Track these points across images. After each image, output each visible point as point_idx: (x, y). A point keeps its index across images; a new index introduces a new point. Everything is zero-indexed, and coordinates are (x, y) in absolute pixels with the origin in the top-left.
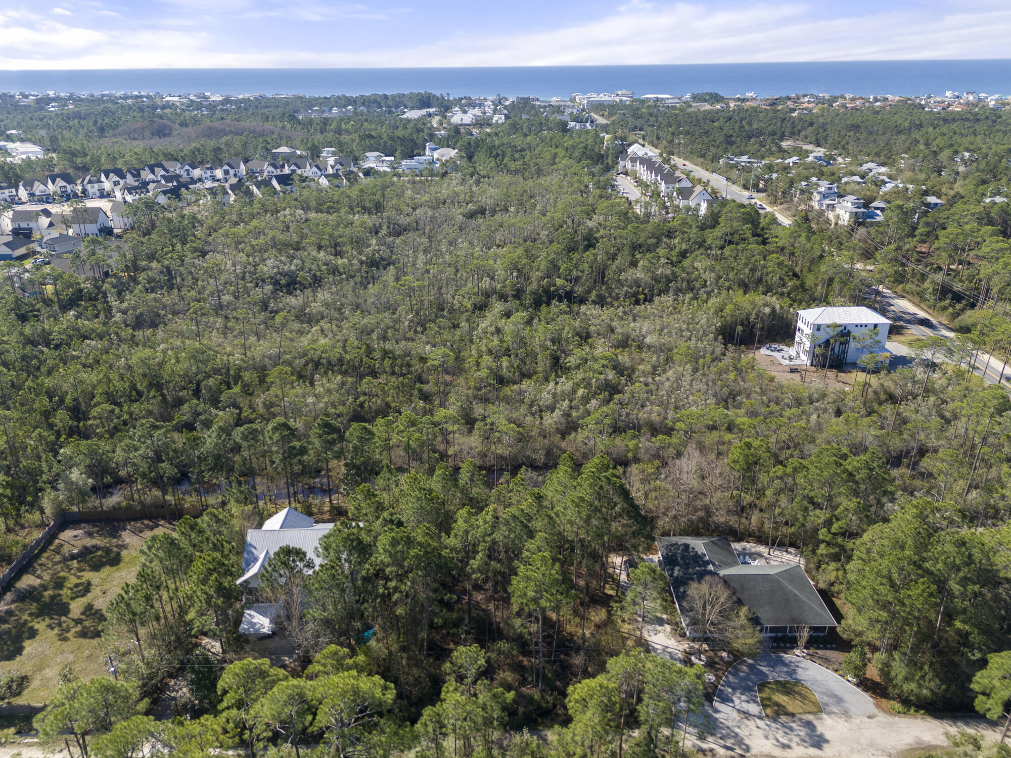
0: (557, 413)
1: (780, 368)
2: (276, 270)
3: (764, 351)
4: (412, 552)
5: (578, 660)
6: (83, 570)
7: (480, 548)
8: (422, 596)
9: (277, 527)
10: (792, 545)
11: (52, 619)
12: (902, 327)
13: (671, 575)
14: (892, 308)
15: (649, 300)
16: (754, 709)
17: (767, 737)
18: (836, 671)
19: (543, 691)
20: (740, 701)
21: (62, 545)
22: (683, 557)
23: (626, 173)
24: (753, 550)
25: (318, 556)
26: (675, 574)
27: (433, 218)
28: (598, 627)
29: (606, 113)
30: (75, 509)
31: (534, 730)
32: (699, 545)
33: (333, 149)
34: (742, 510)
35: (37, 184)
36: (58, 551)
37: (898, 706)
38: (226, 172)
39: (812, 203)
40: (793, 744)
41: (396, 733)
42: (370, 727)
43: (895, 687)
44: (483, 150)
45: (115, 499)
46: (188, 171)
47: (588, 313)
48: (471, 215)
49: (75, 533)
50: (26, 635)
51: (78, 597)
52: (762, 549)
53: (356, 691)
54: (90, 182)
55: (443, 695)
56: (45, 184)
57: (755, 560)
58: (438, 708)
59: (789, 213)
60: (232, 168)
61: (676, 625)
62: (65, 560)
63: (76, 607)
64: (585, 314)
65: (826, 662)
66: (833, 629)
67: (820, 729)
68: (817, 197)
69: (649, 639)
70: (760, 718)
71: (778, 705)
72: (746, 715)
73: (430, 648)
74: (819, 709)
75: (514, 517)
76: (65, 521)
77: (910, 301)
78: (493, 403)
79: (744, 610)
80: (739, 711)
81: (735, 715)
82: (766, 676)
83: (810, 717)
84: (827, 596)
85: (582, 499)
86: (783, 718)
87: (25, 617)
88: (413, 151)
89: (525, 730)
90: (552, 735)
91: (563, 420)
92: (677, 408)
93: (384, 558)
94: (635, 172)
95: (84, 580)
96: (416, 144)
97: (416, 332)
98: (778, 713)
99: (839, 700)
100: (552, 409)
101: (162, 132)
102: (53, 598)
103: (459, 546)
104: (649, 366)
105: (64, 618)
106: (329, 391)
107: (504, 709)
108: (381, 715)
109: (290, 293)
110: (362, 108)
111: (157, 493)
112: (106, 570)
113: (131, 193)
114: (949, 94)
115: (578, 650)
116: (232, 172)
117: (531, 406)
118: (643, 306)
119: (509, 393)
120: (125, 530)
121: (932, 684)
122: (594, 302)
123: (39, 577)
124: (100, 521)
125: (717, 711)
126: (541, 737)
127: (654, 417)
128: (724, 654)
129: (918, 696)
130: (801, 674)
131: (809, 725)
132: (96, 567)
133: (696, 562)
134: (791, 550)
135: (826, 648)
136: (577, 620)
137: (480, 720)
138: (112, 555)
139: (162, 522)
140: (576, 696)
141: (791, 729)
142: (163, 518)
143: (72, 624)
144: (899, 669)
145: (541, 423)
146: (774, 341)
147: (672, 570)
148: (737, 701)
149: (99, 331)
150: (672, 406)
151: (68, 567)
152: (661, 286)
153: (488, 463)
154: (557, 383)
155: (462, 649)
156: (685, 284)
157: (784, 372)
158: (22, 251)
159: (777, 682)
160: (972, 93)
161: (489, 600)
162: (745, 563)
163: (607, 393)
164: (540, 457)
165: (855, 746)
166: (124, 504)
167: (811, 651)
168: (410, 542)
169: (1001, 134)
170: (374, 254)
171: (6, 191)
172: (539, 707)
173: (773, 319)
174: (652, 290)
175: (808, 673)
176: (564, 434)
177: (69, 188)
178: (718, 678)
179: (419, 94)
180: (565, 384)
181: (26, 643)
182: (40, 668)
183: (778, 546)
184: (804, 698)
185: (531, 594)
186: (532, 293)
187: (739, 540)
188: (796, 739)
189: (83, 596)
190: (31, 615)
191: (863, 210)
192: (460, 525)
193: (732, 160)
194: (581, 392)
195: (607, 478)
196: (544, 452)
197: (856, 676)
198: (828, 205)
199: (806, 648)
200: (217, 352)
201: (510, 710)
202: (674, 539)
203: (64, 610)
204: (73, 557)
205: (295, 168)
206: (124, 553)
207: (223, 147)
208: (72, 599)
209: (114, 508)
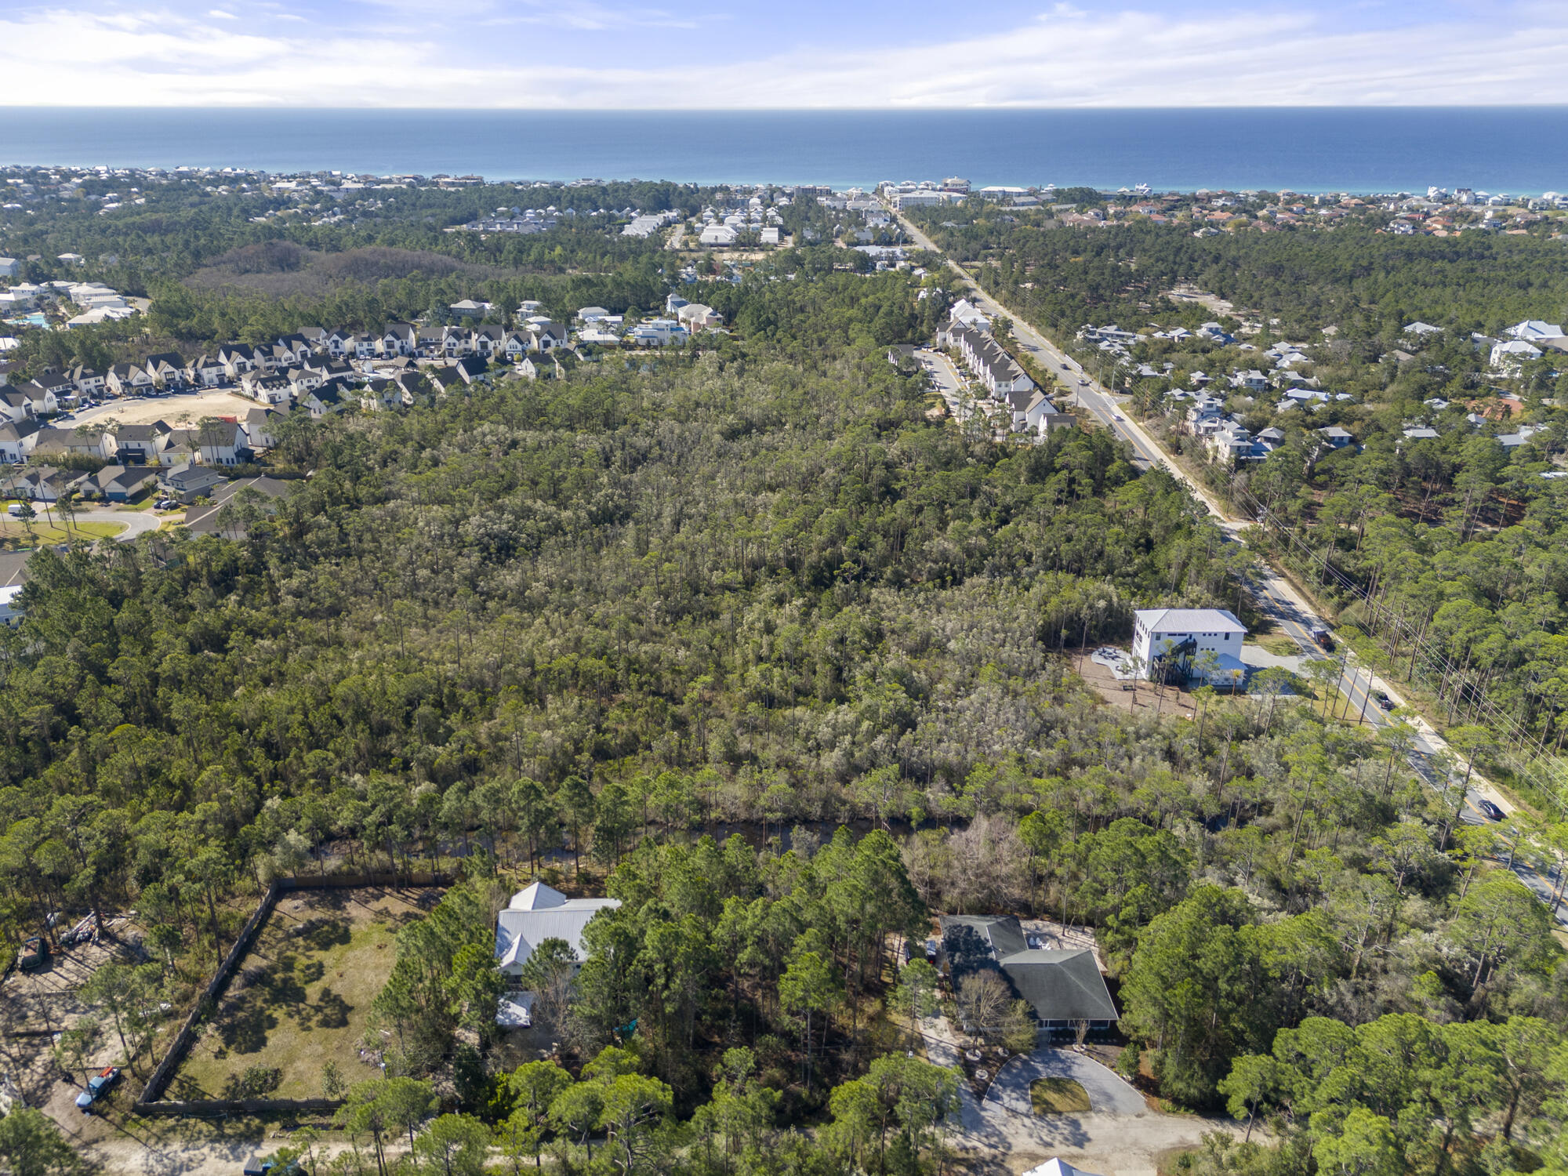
0: (837, 753)
1: (1112, 684)
2: (482, 530)
3: (1096, 658)
4: (682, 949)
5: (847, 1056)
6: (311, 949)
7: (749, 942)
8: (690, 994)
9: (528, 907)
10: (1090, 923)
11: (289, 1006)
12: (1272, 624)
13: (952, 962)
14: (1265, 593)
15: (957, 582)
16: (1022, 1106)
17: (1031, 1136)
18: (1112, 1067)
19: (811, 1089)
20: (1009, 1098)
21: (281, 919)
22: (966, 942)
23: (946, 350)
24: (1046, 930)
25: (584, 949)
26: (956, 960)
27: (682, 439)
28: (871, 1019)
29: (926, 226)
30: (290, 874)
31: (800, 1128)
32: (983, 927)
33: (536, 303)
34: (1039, 880)
35: (133, 369)
36: (278, 925)
37: (1168, 1104)
38: (390, 345)
39: (1187, 424)
40: (1056, 1143)
41: (675, 1131)
42: (654, 1125)
43: (1166, 1085)
44: (749, 311)
45: (332, 863)
46: (336, 342)
47: (881, 599)
48: (732, 434)
49: (297, 903)
50: (265, 1024)
51: (312, 980)
52: (1056, 929)
53: (642, 1094)
54: (206, 365)
55: (714, 1094)
56: (144, 369)
57: (1045, 942)
58: (709, 1107)
59: (1158, 434)
60: (398, 338)
61: (953, 1018)
62: (288, 937)
63: (313, 992)
64: (877, 601)
65: (1103, 1057)
66: (1114, 1023)
67: (1085, 1126)
68: (1193, 416)
69: (924, 1032)
70: (1028, 1116)
71: (1046, 1102)
72: (1014, 1113)
73: (695, 1042)
74: (1088, 1108)
75: (784, 910)
76: (282, 888)
77: (1290, 581)
78: (761, 734)
79: (1021, 1004)
80: (1007, 1109)
81: (1004, 1113)
82: (1038, 1072)
83: (1077, 1116)
84: (1114, 985)
85: (855, 887)
86: (1050, 1117)
87: (259, 1003)
88: (648, 302)
89: (793, 1128)
90: (817, 1134)
91: (844, 760)
92: (978, 744)
93: (651, 954)
94: (958, 350)
95: (315, 961)
96: (653, 293)
97: (665, 623)
98: (1045, 1109)
99: (1109, 1098)
100: (832, 747)
101: (286, 262)
102: (285, 981)
103: (726, 938)
104: (950, 685)
105: (301, 1006)
106: (565, 719)
107: (772, 1108)
108: (661, 1114)
109: (502, 563)
110: (570, 210)
111: (382, 856)
112: (337, 948)
113: (266, 387)
114: (1432, 192)
115: (848, 1044)
116: (397, 344)
117: (807, 739)
118: (949, 593)
119: (781, 719)
120: (350, 900)
121: (1200, 1084)
122: (890, 583)
123: (265, 957)
124: (320, 888)
125: (985, 1110)
126: (807, 1135)
127: (952, 758)
128: (1000, 1050)
129: (1187, 1095)
130: (1076, 1071)
131: (1075, 1124)
132: (325, 946)
133: (978, 948)
134: (1088, 930)
135: (1106, 1043)
136: (850, 1011)
137: (749, 1119)
138: (341, 931)
139: (388, 890)
140: (838, 1098)
141: (1056, 1127)
142: (390, 885)
143: (312, 1012)
144: (1171, 1069)
145: (818, 764)
146: (1111, 642)
147: (953, 956)
148: (1006, 1099)
149: (271, 625)
150: (973, 743)
151: (293, 944)
152: (974, 562)
153: (755, 816)
154: (837, 713)
155: (732, 1050)
156: (1004, 559)
157: (1115, 689)
158: (138, 486)
159: (1050, 1080)
160: (1466, 191)
161: (755, 987)
162: (1036, 947)
163: (896, 726)
164: (816, 810)
165: (1118, 1145)
166: (345, 868)
167: (1090, 1047)
168: (678, 937)
169: (1481, 283)
170: (607, 502)
171: (92, 380)
172: (807, 1105)
173: (1110, 616)
174: (962, 567)
175: (1085, 1069)
176: (844, 780)
177: (177, 374)
178: (991, 1075)
179: (653, 185)
180: (846, 714)
181: (268, 1033)
182: (291, 1060)
183: (1074, 924)
184: (1075, 1095)
185: (799, 994)
186: (812, 567)
187: (1032, 916)
188: (1060, 1138)
189: (318, 979)
190: (265, 1001)
191: (1247, 443)
192: (728, 915)
193: (1093, 333)
194: (866, 725)
195: (883, 862)
196: (820, 804)
197: (1130, 1074)
198: (1207, 429)
199: (1085, 1042)
200: (422, 660)
201: (778, 1109)
202: (959, 919)
203: (300, 996)
204: (298, 933)
205: (485, 339)
206: (353, 928)
207: (379, 297)
208: (306, 983)
209: (334, 873)
